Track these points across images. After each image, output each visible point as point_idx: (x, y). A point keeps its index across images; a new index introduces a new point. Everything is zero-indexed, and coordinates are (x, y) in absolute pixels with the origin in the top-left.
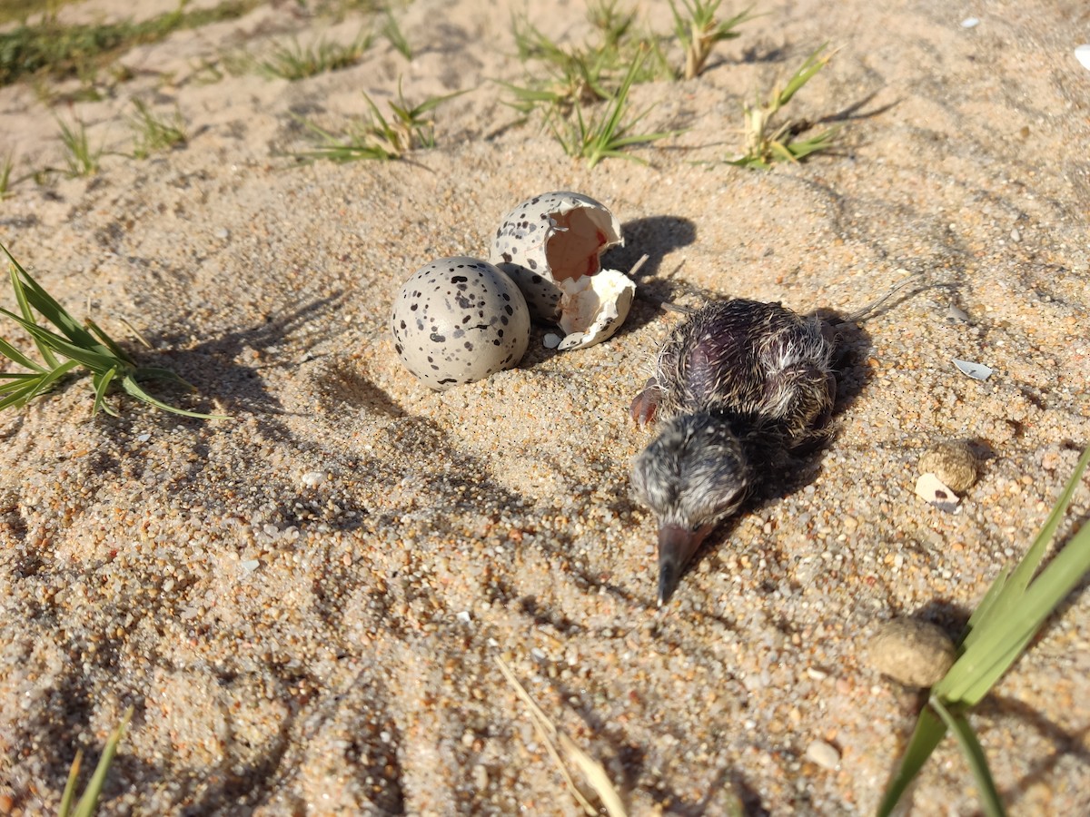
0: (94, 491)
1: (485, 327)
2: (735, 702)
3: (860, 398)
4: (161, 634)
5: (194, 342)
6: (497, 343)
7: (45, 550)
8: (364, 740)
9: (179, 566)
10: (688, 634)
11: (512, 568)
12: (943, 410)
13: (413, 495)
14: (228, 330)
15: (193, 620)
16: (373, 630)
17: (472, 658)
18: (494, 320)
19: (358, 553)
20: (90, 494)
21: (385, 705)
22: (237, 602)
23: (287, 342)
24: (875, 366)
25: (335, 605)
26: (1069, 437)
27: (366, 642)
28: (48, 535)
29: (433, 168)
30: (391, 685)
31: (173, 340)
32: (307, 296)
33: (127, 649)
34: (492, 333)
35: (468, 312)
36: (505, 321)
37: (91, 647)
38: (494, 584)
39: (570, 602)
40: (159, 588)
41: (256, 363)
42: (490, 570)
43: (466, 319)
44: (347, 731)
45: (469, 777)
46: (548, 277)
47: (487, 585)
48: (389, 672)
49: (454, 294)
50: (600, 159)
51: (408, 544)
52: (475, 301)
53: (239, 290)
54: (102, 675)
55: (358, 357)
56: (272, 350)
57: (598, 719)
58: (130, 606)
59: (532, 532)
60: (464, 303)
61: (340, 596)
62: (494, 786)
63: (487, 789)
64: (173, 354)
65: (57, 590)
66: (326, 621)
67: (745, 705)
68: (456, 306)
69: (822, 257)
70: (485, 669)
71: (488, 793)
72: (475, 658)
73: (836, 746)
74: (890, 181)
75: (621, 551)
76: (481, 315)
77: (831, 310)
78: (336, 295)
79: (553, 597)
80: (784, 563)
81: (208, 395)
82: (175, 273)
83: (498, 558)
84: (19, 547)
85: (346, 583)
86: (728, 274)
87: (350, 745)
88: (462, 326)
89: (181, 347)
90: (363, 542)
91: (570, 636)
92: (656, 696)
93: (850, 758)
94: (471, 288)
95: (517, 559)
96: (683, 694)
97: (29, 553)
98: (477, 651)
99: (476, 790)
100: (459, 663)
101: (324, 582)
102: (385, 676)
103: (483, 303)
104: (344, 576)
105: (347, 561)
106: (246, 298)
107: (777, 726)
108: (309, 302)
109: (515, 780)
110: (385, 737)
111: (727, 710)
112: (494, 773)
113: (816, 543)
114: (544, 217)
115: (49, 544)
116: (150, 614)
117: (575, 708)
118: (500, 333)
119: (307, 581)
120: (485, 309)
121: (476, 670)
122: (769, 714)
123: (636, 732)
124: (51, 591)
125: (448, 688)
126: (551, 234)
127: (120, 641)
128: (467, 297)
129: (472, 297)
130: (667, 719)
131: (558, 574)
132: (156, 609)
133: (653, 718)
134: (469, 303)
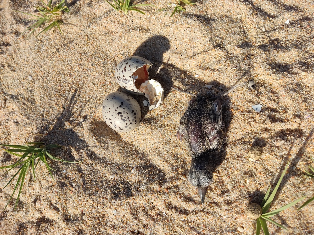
0: (65, 194)
1: (132, 123)
2: (223, 221)
3: (231, 124)
4: (106, 230)
5: (51, 126)
6: (136, 123)
7: (66, 212)
9: (99, 213)
10: (210, 210)
11: (169, 199)
13: (137, 177)
14: (56, 117)
15: (110, 224)
16: (147, 219)
18: (133, 120)
19: (135, 202)
20: (65, 195)
22: (117, 219)
23: (73, 114)
24: (233, 111)
25: (137, 215)
27: (147, 222)
28: (64, 209)
29: (75, 24)
30: (157, 233)
31: (46, 128)
32: (68, 94)
36: (135, 117)
38: (167, 204)
39: (184, 205)
40: (99, 220)
41: (71, 127)
42: (165, 202)
43: (127, 124)
47: (166, 205)
48: (156, 231)
49: (120, 119)
51: (145, 198)
52: (127, 118)
53: (49, 101)
55: (96, 116)
56: (71, 119)
57: (199, 232)
58: (96, 227)
59: (170, 188)
60: (124, 120)
61: (136, 212)
64: (49, 133)
65: (78, 226)
66: (137, 220)
67: (224, 222)
68: (122, 122)
70: (173, 225)
72: (171, 224)
73: (243, 227)
74: (223, 6)
75: (190, 188)
76: (130, 121)
77: (217, 81)
78: (76, 90)
79: (180, 205)
80: (224, 184)
81: (68, 146)
82: (28, 100)
83: (166, 199)
84: (60, 214)
85: (136, 209)
86: (184, 63)
88: (126, 126)
89: (49, 130)
90: (135, 199)
91: (187, 215)
92: (208, 224)
93: (245, 229)
94: (124, 115)
95: (169, 197)
96: (212, 222)
97: (63, 214)
98: (170, 222)
100: (168, 226)
101: (132, 211)
103: (129, 118)
104: (135, 207)
105: (134, 204)
107: (231, 226)
108: (70, 96)
111: (221, 223)
113: (230, 179)
114: (130, 77)
115: (66, 211)
116: (101, 226)
117: (194, 230)
120: (130, 119)
121: (172, 226)
122: (229, 223)
124: (77, 227)
125: (168, 231)
126: (134, 81)
128: (124, 118)
129: (125, 118)
130: (211, 228)
131: (179, 199)
132: (101, 225)
133: (208, 228)
134: (126, 120)
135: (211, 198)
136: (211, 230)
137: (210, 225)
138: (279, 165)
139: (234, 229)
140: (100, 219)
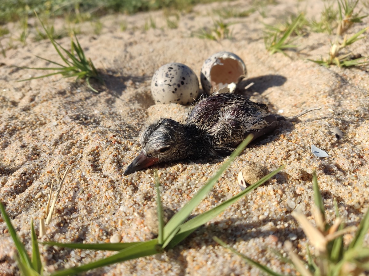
1: (170, 85)
4: (27, 132)
5: (119, 75)
6: (173, 92)
7: (32, 107)
8: (29, 173)
9: (45, 119)
11: (104, 150)
12: (287, 160)
15: (36, 132)
17: (69, 167)
18: (174, 84)
19: (79, 132)
21: (42, 168)
26: (329, 189)
30: (48, 164)
33: (18, 132)
34: (172, 88)
35: (167, 79)
36: (179, 86)
37: (11, 128)
38: (96, 152)
42: (98, 147)
43: (165, 81)
44: (27, 169)
45: (36, 194)
46: (209, 79)
47: (93, 151)
48: (50, 161)
49: (166, 72)
50: (275, 52)
52: (171, 76)
54: (8, 136)
59: (119, 143)
60: (167, 75)
62: (39, 199)
63: (37, 199)
64: (110, 76)
69: (315, 101)
71: (37, 200)
76: (171, 81)
79: (104, 161)
80: (174, 182)
87: (24, 172)
88: (163, 83)
89: (114, 75)
90: (82, 129)
92: (95, 199)
94: (172, 72)
95: (108, 148)
96: (102, 202)
98: (72, 166)
99: (34, 198)
101: (65, 135)
102: (48, 161)
103: (173, 77)
104: (71, 136)
105: (75, 132)
106: (143, 68)
107: (112, 224)
109: (45, 201)
110: (34, 176)
111: (108, 213)
112: (42, 196)
114: (215, 58)
115: (34, 106)
117: (75, 191)
118: (176, 89)
119: (61, 133)
120: (173, 79)
122: (114, 219)
123: (80, 205)
125: (57, 171)
127: (18, 130)
128: (169, 74)
129: (171, 74)
130: (92, 207)
131: (111, 156)
132: (31, 127)
133: (89, 204)
134: (169, 76)
135: (139, 179)
136: (88, 208)
137: (96, 202)
138: (273, 213)
139: (109, 230)
140: (38, 123)
